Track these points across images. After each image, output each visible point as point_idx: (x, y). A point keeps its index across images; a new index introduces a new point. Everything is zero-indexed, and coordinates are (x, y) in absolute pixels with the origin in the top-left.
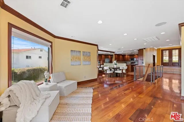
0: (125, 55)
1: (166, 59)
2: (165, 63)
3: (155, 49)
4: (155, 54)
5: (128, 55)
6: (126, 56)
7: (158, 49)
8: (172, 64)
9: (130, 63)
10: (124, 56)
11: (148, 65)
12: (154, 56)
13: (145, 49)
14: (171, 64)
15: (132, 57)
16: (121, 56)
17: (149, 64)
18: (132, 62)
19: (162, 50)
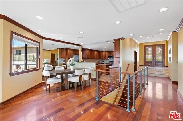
0: (102, 52)
1: (149, 57)
2: (148, 62)
3: (137, 44)
4: (137, 50)
5: (105, 52)
6: (104, 53)
7: (140, 43)
8: (156, 63)
9: (108, 61)
10: (99, 52)
11: (127, 65)
12: (136, 53)
13: (122, 39)
14: (154, 63)
15: (110, 54)
16: (96, 53)
17: (129, 64)
18: (110, 61)
19: (145, 47)
